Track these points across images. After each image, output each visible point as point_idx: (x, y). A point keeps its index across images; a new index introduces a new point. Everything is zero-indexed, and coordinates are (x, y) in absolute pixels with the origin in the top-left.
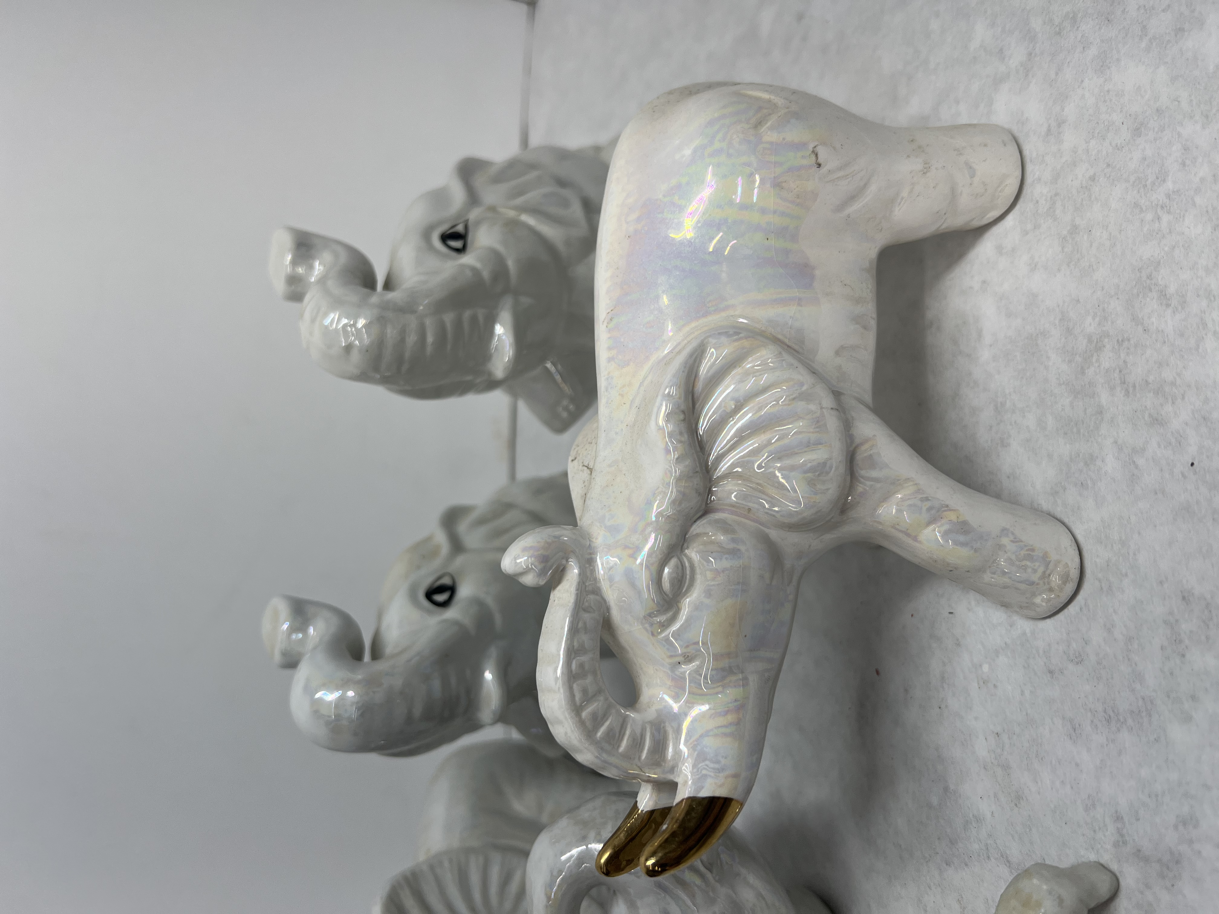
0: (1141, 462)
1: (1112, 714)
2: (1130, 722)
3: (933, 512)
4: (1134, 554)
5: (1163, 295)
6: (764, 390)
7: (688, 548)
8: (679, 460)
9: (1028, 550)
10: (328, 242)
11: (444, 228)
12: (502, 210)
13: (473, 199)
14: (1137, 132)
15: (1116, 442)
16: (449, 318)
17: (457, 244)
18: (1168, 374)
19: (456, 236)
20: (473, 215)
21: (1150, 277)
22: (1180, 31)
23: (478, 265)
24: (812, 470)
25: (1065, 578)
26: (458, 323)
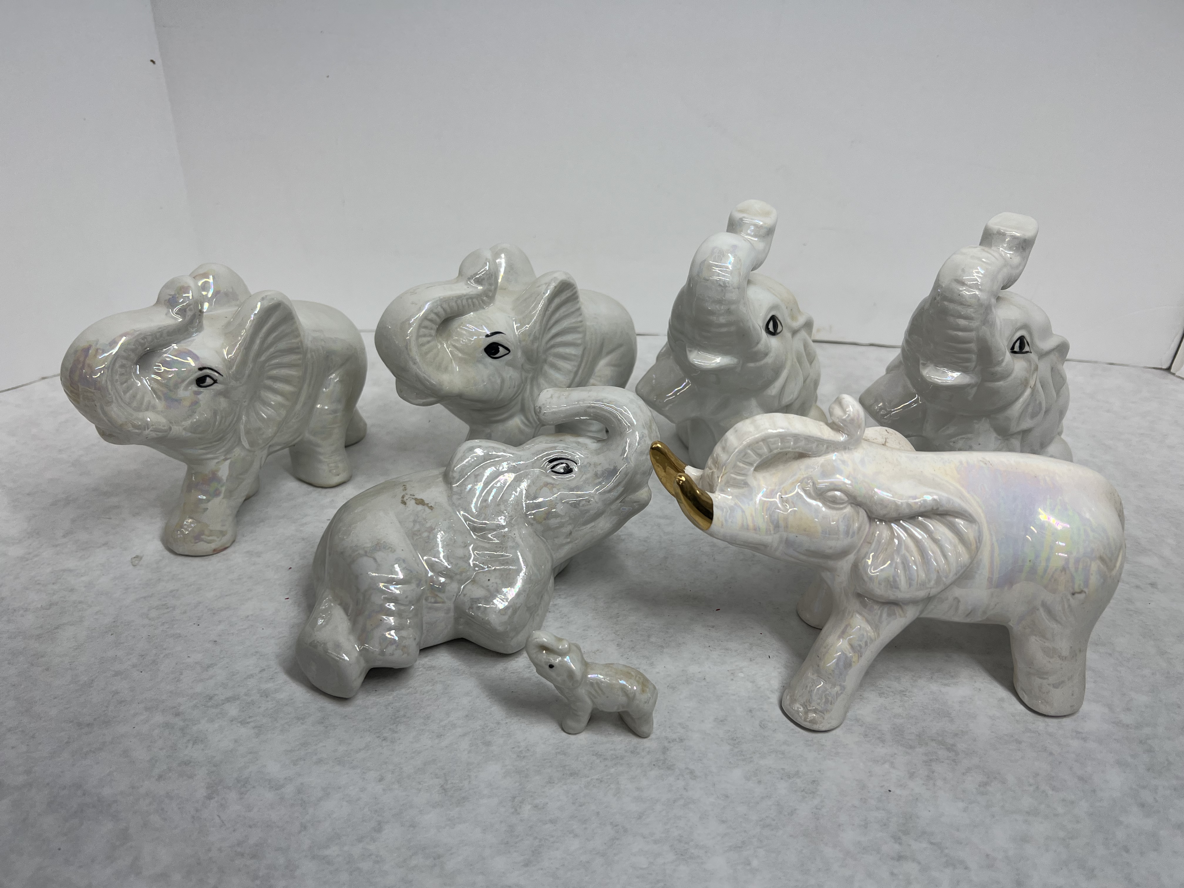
0: (887, 766)
1: (737, 741)
2: (736, 750)
3: (858, 648)
4: (832, 759)
5: (985, 784)
6: (945, 556)
7: (851, 506)
8: (909, 505)
9: (831, 701)
10: (1025, 259)
11: (1028, 338)
12: (1035, 376)
13: (1043, 355)
14: (1081, 779)
15: (895, 754)
16: (973, 346)
17: (1017, 349)
18: (940, 783)
19: (1022, 347)
20: (1033, 356)
21: (995, 778)
22: (1142, 805)
23: (1004, 364)
24: (895, 581)
25: (812, 721)
26: (968, 351)
